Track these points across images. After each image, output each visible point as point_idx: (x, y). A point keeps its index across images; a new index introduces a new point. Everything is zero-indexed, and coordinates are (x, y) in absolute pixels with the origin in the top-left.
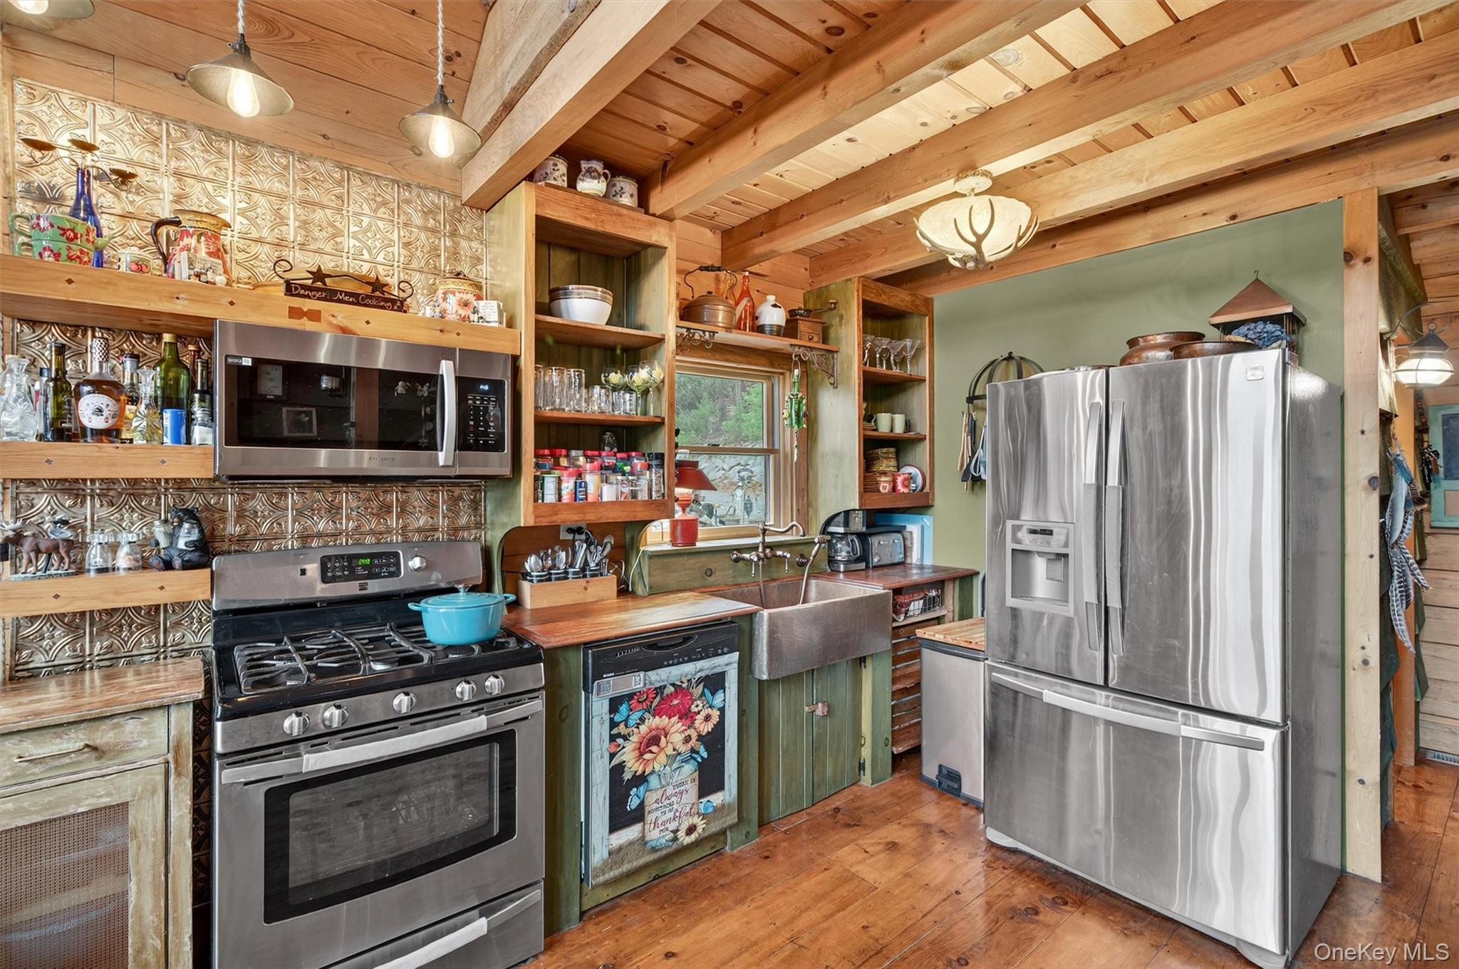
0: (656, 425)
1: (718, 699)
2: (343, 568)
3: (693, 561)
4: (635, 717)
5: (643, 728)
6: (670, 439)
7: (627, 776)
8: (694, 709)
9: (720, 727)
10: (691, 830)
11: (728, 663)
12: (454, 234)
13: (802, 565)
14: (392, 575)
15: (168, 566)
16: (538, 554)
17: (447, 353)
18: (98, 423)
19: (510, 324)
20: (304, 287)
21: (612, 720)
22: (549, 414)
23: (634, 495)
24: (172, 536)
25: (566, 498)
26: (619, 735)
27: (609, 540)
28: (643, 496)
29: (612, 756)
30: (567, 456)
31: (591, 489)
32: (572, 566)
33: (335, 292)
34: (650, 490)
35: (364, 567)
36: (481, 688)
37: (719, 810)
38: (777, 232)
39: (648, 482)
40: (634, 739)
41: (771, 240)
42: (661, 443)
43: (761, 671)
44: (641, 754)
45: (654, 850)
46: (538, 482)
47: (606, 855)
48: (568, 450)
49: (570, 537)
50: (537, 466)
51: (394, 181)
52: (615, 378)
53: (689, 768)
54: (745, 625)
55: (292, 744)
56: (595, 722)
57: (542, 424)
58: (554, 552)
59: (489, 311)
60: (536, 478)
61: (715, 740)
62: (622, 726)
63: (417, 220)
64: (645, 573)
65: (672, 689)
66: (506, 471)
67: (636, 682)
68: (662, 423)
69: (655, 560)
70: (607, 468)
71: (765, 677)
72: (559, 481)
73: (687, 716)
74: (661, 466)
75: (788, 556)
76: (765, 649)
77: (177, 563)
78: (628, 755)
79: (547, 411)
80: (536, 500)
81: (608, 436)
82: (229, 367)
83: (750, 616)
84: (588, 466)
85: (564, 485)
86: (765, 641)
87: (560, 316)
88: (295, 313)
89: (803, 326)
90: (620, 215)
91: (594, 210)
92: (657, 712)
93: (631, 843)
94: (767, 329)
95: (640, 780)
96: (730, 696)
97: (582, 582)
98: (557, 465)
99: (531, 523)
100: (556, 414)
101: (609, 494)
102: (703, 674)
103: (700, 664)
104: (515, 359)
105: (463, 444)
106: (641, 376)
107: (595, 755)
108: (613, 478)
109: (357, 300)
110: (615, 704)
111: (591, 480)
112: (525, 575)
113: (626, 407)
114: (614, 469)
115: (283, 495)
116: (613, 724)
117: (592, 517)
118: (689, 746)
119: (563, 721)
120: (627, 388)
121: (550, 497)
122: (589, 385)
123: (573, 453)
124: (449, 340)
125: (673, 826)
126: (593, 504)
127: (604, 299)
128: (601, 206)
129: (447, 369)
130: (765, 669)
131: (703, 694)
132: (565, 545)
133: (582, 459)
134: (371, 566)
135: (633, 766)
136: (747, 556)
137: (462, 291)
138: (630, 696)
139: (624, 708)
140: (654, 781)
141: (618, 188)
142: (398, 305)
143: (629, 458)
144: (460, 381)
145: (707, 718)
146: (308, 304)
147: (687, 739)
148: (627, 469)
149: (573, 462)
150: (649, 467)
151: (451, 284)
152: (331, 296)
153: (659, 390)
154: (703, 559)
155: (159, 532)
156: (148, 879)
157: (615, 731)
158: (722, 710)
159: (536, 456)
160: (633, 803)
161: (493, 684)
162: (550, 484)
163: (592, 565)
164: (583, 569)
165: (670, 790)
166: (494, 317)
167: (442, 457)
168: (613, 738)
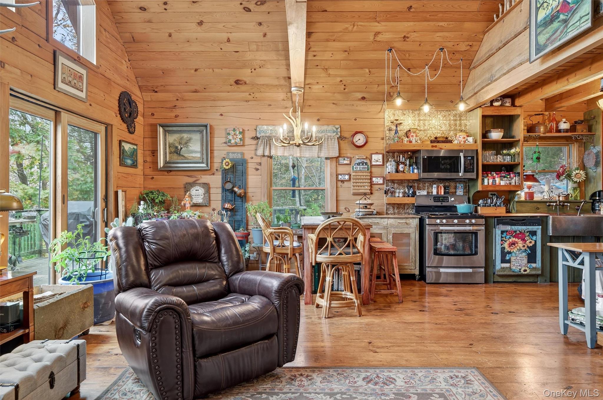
0: (518, 165)
1: (534, 238)
2: (437, 199)
3: (532, 204)
4: (508, 237)
5: (510, 240)
6: (522, 168)
7: (506, 251)
8: (526, 239)
9: (535, 245)
10: (525, 271)
11: (538, 229)
12: (460, 120)
13: (578, 210)
14: (447, 202)
15: (409, 196)
16: (482, 199)
17: (461, 151)
18: (402, 170)
19: (475, 143)
20: (434, 141)
21: (501, 236)
22: (486, 163)
23: (510, 184)
24: (409, 191)
25: (490, 184)
26: (503, 240)
27: (503, 197)
28: (513, 184)
29: (502, 245)
30: (491, 174)
31: (497, 182)
32: (492, 203)
33: (439, 141)
34: (515, 182)
35: (442, 199)
36: (471, 221)
37: (535, 269)
38: (563, 100)
39: (515, 180)
40: (508, 242)
41: (560, 103)
42: (519, 170)
43: (550, 233)
44: (510, 247)
45: (513, 272)
46: (483, 180)
47: (500, 268)
48: (491, 172)
49: (491, 196)
50: (483, 176)
51: (446, 111)
52: (505, 152)
53: (524, 254)
54: (544, 219)
55: (437, 225)
56: (497, 235)
57: (484, 166)
58: (487, 200)
59: (471, 139)
60: (482, 179)
61: (533, 249)
62: (504, 238)
63: (452, 118)
64: (515, 207)
65: (519, 232)
66: (475, 177)
67: (508, 228)
68: (519, 164)
69: (518, 203)
70: (502, 176)
71: (551, 235)
72: (488, 180)
73: (524, 240)
74: (519, 176)
75: (569, 205)
76: (551, 226)
77: (410, 195)
78: (506, 245)
79: (485, 162)
80: (482, 184)
81: (503, 168)
82: (423, 158)
83: (547, 217)
84: (496, 176)
85: (490, 181)
86: (551, 224)
87: (489, 138)
88: (433, 146)
89: (579, 127)
90: (506, 109)
91: (497, 110)
92: (514, 237)
93: (507, 268)
94: (562, 130)
95: (509, 253)
96: (539, 237)
97: (495, 208)
98: (488, 176)
99: (481, 189)
100: (488, 163)
101: (503, 183)
102: (529, 230)
103: (528, 227)
104: (477, 150)
105: (465, 171)
106: (513, 151)
107: (497, 243)
108: (504, 179)
109: (443, 142)
110: (502, 232)
111: (498, 180)
112: (479, 205)
113: (508, 159)
114: (504, 177)
115: (425, 183)
116: (502, 237)
117: (497, 189)
118: (524, 248)
119: (489, 234)
120: (509, 155)
121: (486, 183)
122: (497, 155)
123: (492, 173)
124: (462, 148)
125: (520, 267)
126: (498, 185)
127: (500, 132)
128: (500, 108)
129: (462, 155)
130: (551, 232)
131: (529, 235)
132: (490, 198)
133: (495, 174)
134: (443, 199)
135: (507, 249)
136: (552, 204)
137: (463, 135)
138: (507, 231)
139: (505, 234)
140: (513, 254)
141: (505, 101)
142: (451, 142)
143: (510, 174)
144: (464, 157)
145: (530, 242)
146: (434, 144)
147: (524, 246)
148: (508, 177)
149: (492, 175)
150: (515, 176)
151: (461, 134)
152: (438, 142)
153: (519, 154)
154: (535, 204)
155: (407, 190)
156: (413, 246)
157: (502, 239)
158: (536, 241)
159: (482, 174)
160: (507, 258)
161: (473, 221)
162: (486, 181)
163: (498, 204)
164: (495, 205)
165: (518, 258)
166: (472, 141)
167: (460, 174)
168: (502, 240)
